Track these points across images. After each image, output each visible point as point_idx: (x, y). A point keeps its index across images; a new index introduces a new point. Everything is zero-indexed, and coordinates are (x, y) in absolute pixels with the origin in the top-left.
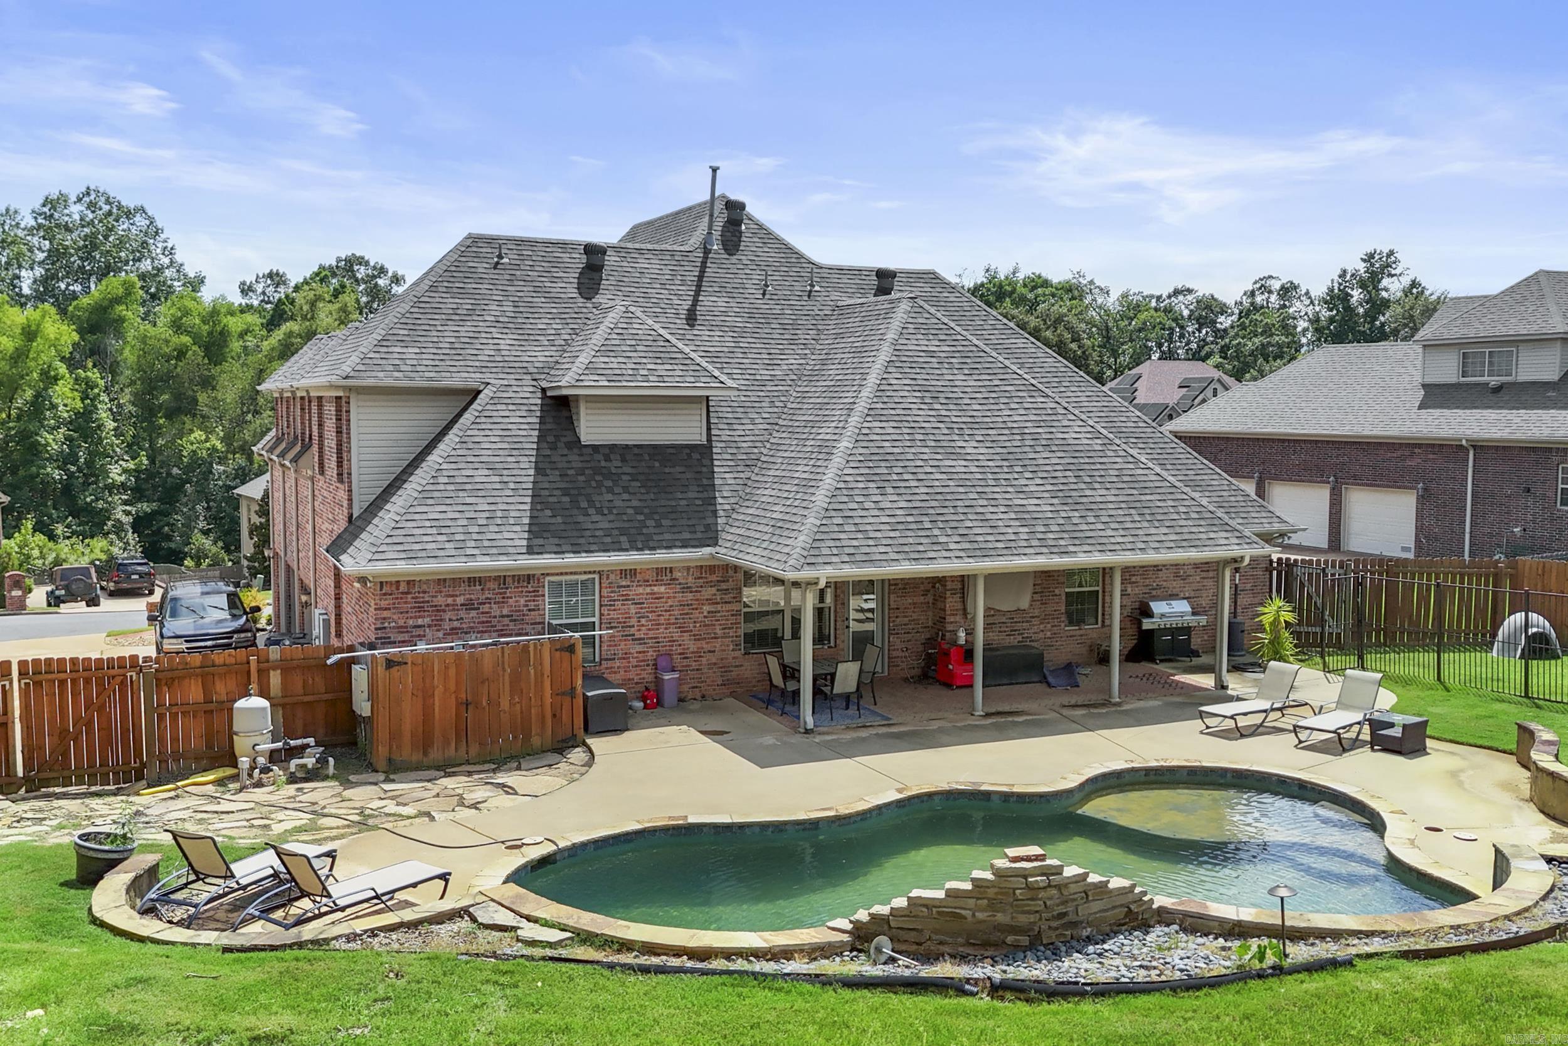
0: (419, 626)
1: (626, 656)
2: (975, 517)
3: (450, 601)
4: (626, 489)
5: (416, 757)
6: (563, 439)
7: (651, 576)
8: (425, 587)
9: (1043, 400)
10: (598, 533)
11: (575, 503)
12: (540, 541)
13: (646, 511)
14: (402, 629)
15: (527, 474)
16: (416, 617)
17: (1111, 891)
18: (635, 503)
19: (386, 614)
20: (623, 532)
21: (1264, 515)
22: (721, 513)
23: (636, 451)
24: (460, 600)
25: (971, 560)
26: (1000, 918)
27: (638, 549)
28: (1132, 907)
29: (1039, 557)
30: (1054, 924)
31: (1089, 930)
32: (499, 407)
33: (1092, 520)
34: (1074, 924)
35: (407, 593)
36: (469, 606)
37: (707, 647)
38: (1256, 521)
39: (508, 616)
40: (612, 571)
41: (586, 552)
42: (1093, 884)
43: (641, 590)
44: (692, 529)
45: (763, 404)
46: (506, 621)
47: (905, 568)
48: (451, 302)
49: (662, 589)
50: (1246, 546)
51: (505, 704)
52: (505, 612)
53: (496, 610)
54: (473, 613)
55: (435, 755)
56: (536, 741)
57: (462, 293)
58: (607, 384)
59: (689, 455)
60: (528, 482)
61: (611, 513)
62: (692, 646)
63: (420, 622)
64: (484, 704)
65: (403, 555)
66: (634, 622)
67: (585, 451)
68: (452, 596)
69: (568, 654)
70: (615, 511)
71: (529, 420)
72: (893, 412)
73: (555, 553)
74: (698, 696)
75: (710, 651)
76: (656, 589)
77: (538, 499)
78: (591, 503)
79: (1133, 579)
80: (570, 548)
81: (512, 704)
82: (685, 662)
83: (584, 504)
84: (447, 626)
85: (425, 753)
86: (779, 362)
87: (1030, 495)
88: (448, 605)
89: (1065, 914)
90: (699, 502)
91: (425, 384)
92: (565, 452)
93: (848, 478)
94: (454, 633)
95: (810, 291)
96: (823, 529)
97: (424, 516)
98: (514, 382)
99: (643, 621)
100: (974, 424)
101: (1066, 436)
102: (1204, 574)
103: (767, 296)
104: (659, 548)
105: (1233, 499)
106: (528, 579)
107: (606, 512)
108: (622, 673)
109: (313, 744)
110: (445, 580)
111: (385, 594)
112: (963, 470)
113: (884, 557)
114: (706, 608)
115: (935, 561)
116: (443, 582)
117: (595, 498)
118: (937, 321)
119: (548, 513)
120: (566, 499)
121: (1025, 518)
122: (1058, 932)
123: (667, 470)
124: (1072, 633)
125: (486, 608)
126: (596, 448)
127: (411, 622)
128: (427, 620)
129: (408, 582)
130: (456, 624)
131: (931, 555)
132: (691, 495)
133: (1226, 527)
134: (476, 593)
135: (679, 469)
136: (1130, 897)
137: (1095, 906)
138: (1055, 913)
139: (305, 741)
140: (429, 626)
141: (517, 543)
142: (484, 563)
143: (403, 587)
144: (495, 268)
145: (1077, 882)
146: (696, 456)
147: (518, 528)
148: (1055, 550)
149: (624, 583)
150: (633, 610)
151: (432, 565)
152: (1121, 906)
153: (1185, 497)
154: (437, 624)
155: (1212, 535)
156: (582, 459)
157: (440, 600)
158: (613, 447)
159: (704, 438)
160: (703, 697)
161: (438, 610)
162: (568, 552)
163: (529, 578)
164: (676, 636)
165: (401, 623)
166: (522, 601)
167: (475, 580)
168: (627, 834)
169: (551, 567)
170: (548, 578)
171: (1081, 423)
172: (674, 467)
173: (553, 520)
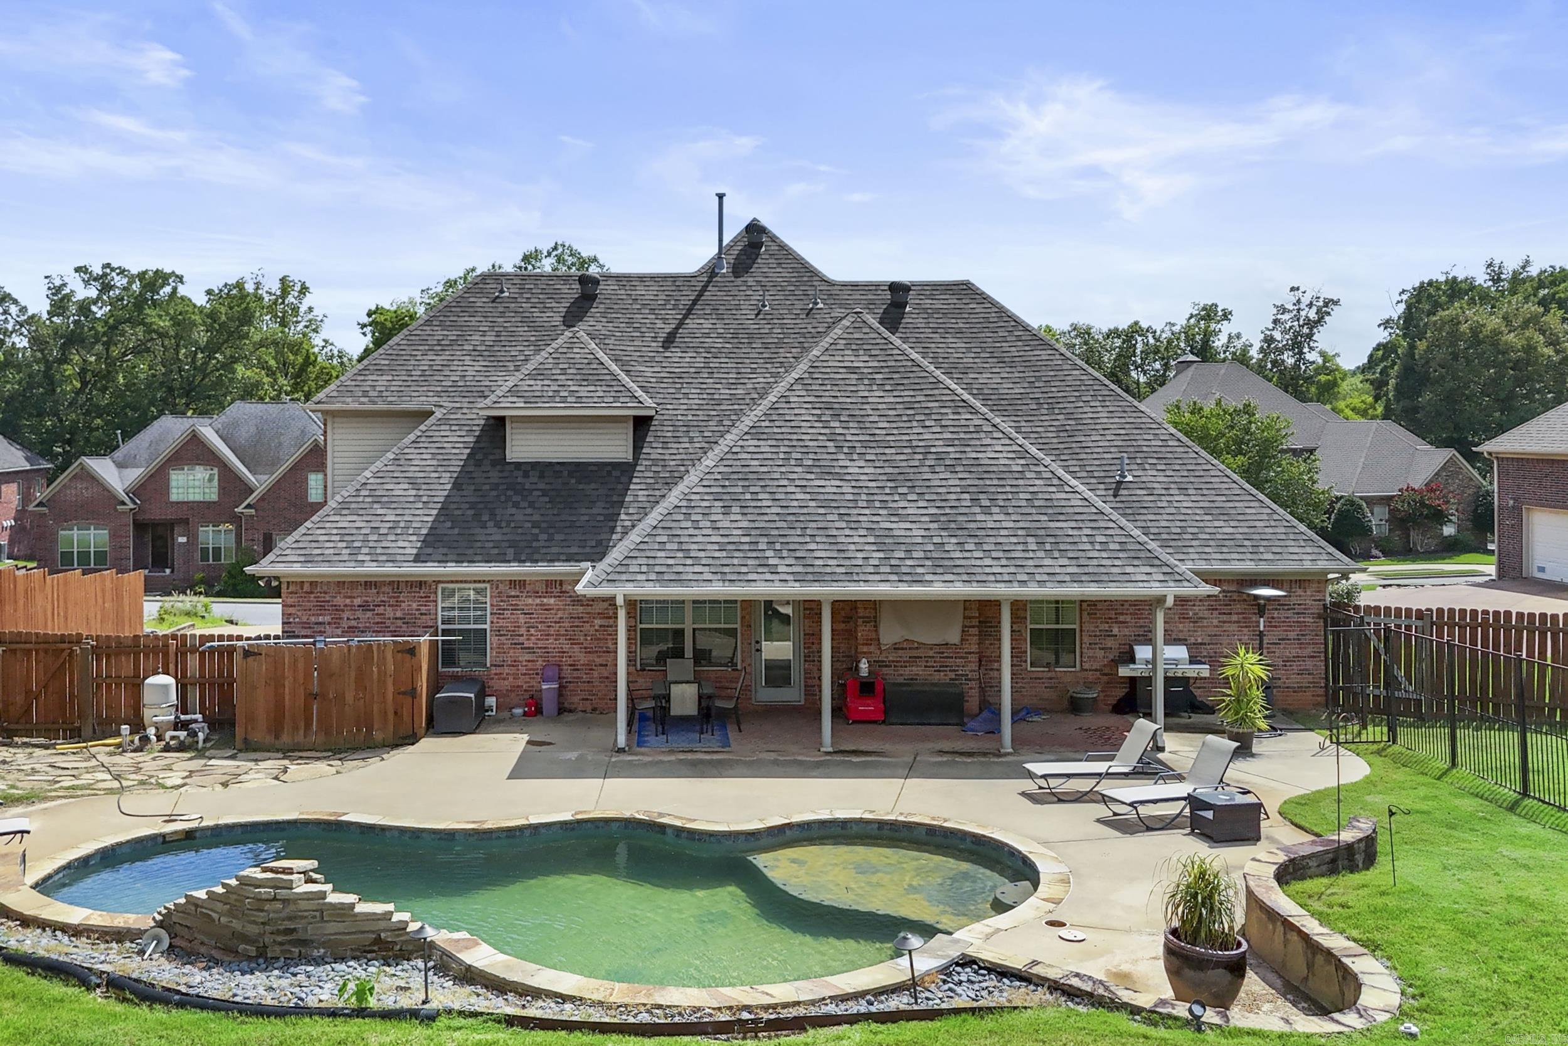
0: (320, 623)
1: (515, 664)
2: (824, 540)
3: (348, 601)
4: (532, 505)
5: (269, 739)
6: (491, 457)
7: (542, 588)
8: (325, 588)
9: (969, 416)
10: (487, 545)
11: (477, 516)
12: (430, 551)
13: (544, 525)
14: (306, 625)
15: (444, 487)
16: (319, 615)
17: (356, 915)
18: (536, 517)
19: (291, 610)
20: (513, 544)
21: (1309, 550)
22: (619, 529)
23: (558, 468)
24: (358, 601)
25: (797, 584)
26: (236, 925)
27: (520, 561)
28: (383, 935)
29: (883, 584)
30: (280, 939)
31: (322, 951)
32: (443, 427)
33: (971, 547)
34: (304, 943)
35: (312, 593)
36: (365, 607)
37: (598, 661)
38: (1295, 557)
39: (400, 619)
40: (501, 582)
41: (469, 562)
42: (330, 904)
43: (530, 601)
44: (583, 544)
45: (710, 423)
46: (399, 623)
47: (717, 589)
48: (439, 333)
49: (552, 601)
50: (1172, 584)
51: (349, 697)
52: (399, 614)
53: (389, 612)
54: (369, 614)
55: (286, 738)
56: (378, 735)
57: (454, 326)
58: (522, 405)
59: (609, 473)
60: (441, 495)
61: (508, 526)
62: (583, 658)
63: (321, 619)
64: (331, 696)
65: (302, 559)
66: (523, 631)
67: (507, 468)
68: (350, 597)
69: (409, 656)
70: (512, 525)
71: (466, 439)
72: (779, 430)
73: (439, 562)
74: (589, 709)
75: (601, 665)
76: (545, 600)
77: (443, 512)
78: (493, 515)
79: (1121, 618)
80: (455, 558)
81: (356, 699)
82: (576, 674)
83: (485, 518)
84: (345, 624)
85: (277, 737)
86: (746, 381)
87: (903, 518)
88: (346, 606)
89: (294, 930)
90: (602, 518)
91: (385, 407)
92: (489, 468)
93: (693, 497)
94: (352, 630)
95: (812, 309)
96: (642, 546)
97: (335, 525)
98: (466, 405)
99: (532, 631)
100: (872, 442)
101: (980, 455)
102: (1225, 618)
103: (761, 316)
104: (542, 561)
105: (1270, 530)
106: (419, 585)
107: (504, 524)
108: (511, 679)
109: (200, 720)
110: (344, 582)
111: (291, 593)
112: (835, 490)
113: (696, 577)
114: (598, 622)
115: (753, 584)
116: (343, 584)
117: (497, 511)
118: (876, 335)
119: (449, 524)
120: (470, 512)
121: (884, 542)
122: (284, 948)
123: (581, 487)
124: (1040, 675)
125: (381, 610)
126: (518, 465)
127: (313, 619)
128: (327, 619)
129: (311, 583)
130: (353, 623)
131: (751, 577)
132: (595, 511)
133: (1153, 560)
134: (372, 596)
135: (593, 486)
136: (383, 924)
137: (332, 928)
138: (281, 928)
139: (194, 717)
140: (329, 623)
141: (408, 551)
142: (371, 568)
143: (306, 587)
144: (493, 302)
145: (308, 900)
146: (616, 473)
147: (414, 538)
148: (905, 578)
149: (513, 594)
150: (522, 619)
151: (324, 569)
152: (373, 932)
153: (1112, 525)
154: (336, 622)
155: (1129, 570)
156: (501, 475)
157: (339, 600)
158: (535, 465)
159: (630, 457)
160: (594, 709)
161: (337, 609)
162: (452, 561)
163: (421, 584)
164: (566, 647)
165: (304, 619)
166: (414, 606)
167: (370, 584)
168: (277, 823)
169: (443, 575)
170: (440, 586)
171: (1008, 442)
172: (589, 484)
173: (450, 532)
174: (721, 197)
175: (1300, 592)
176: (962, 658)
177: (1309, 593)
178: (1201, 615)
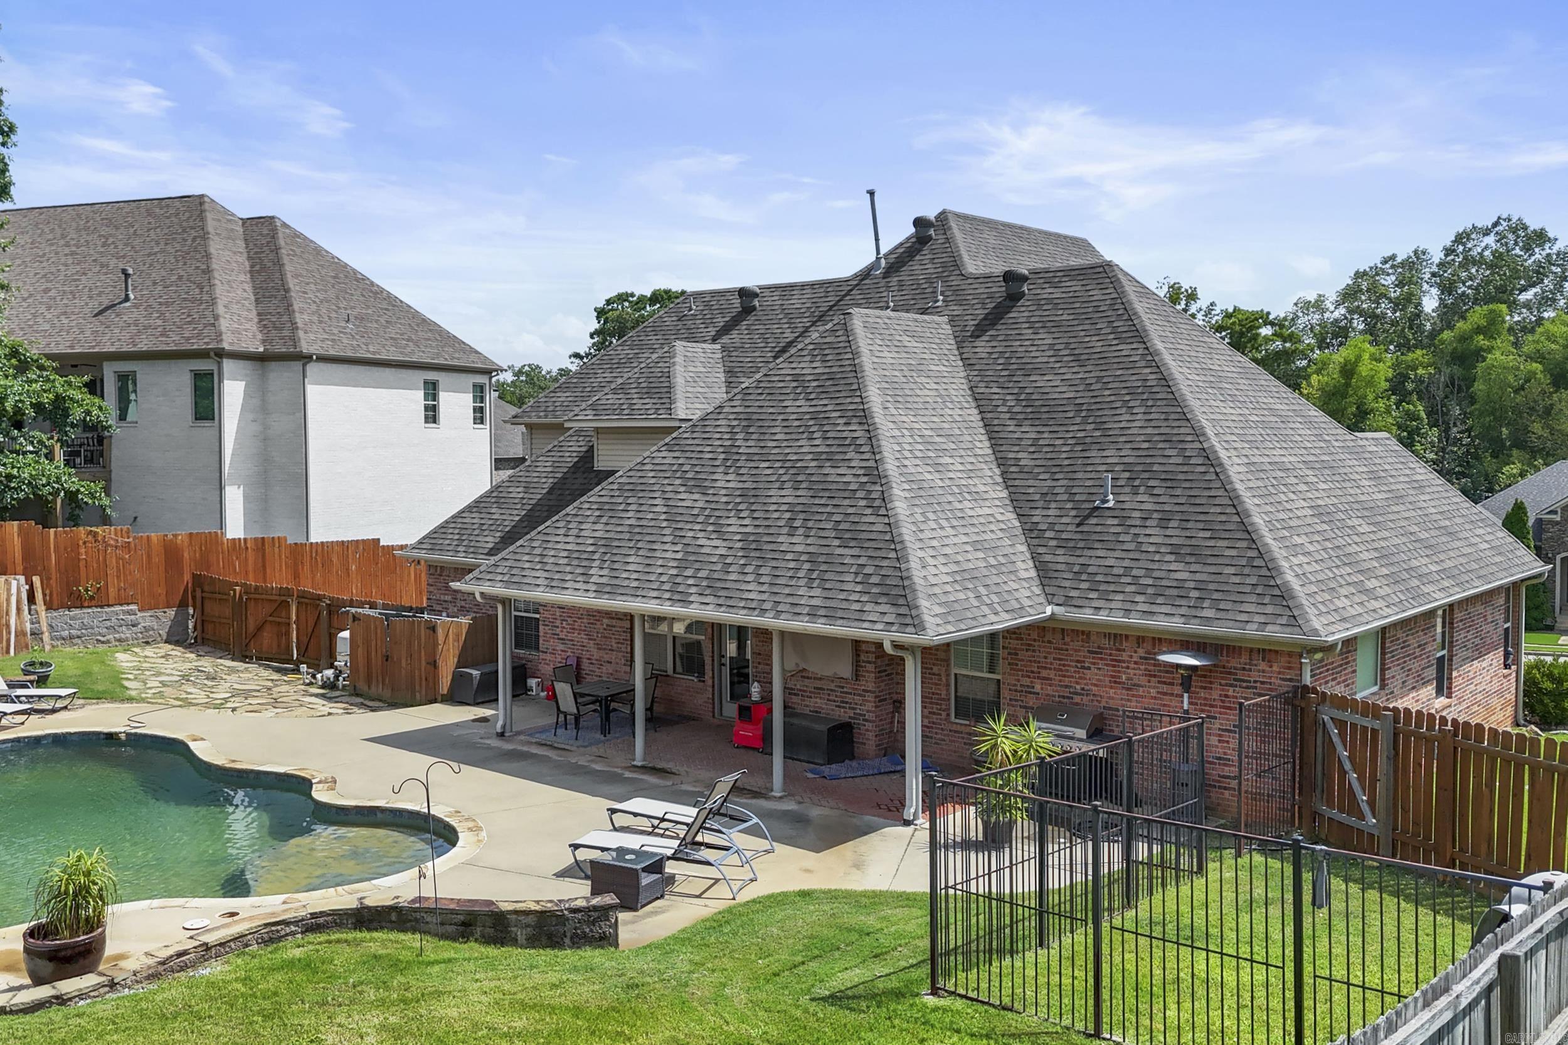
0: (446, 601)
1: (554, 652)
5: (365, 688)
6: (587, 465)
14: (438, 602)
15: (542, 492)
16: (445, 594)
19: (431, 589)
32: (574, 438)
35: (441, 575)
37: (606, 657)
48: (625, 352)
55: (374, 690)
57: (639, 345)
60: (537, 498)
63: (446, 598)
64: (395, 659)
67: (591, 475)
69: (432, 632)
75: (608, 662)
77: (529, 513)
81: (407, 664)
92: (579, 475)
95: (928, 308)
99: (564, 624)
108: (551, 665)
111: (431, 574)
119: (525, 524)
126: (599, 473)
127: (442, 597)
129: (441, 568)
140: (451, 602)
143: (439, 571)
144: (679, 320)
164: (585, 642)
165: (438, 597)
173: (522, 531)
174: (872, 193)
175: (1263, 666)
176: (860, 695)
177: (1275, 668)
178: (1136, 681)
